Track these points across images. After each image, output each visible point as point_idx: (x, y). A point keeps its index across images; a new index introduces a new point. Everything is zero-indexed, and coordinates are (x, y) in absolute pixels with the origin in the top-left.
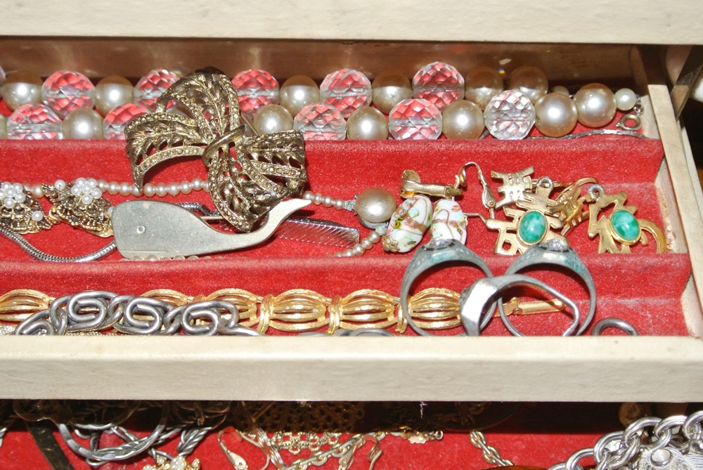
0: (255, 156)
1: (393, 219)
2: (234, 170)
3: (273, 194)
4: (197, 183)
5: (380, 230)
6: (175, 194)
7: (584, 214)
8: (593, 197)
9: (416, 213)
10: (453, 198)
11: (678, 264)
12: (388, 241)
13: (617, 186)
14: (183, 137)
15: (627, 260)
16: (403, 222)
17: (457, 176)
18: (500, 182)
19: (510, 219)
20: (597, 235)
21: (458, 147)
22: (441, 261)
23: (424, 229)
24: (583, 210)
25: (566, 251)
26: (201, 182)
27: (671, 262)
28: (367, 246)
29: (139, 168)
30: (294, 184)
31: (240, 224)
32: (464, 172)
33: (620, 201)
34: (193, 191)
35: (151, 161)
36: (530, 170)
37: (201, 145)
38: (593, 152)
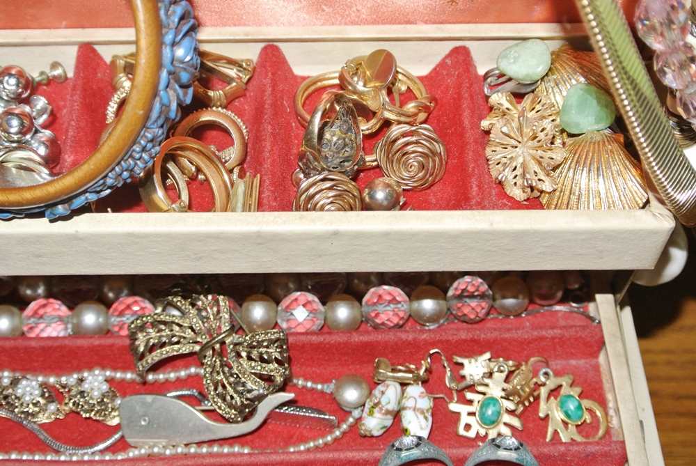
0: (244, 354)
1: (367, 406)
2: (226, 369)
3: (261, 391)
4: (193, 370)
5: (356, 413)
6: (173, 380)
7: (536, 394)
8: (543, 379)
9: (388, 401)
10: (420, 383)
11: (616, 452)
12: (363, 428)
13: (566, 362)
14: (180, 337)
15: (571, 449)
16: (376, 410)
17: (423, 362)
18: (462, 365)
19: (470, 402)
20: (547, 416)
21: (424, 336)
22: (409, 460)
23: (394, 413)
24: (535, 390)
25: (517, 449)
26: (196, 369)
27: (610, 450)
28: (345, 430)
29: (142, 365)
30: (279, 379)
31: (233, 416)
32: (429, 360)
33: (567, 383)
34: (189, 376)
35: (152, 359)
36: (487, 355)
37: (196, 342)
38: (542, 339)
